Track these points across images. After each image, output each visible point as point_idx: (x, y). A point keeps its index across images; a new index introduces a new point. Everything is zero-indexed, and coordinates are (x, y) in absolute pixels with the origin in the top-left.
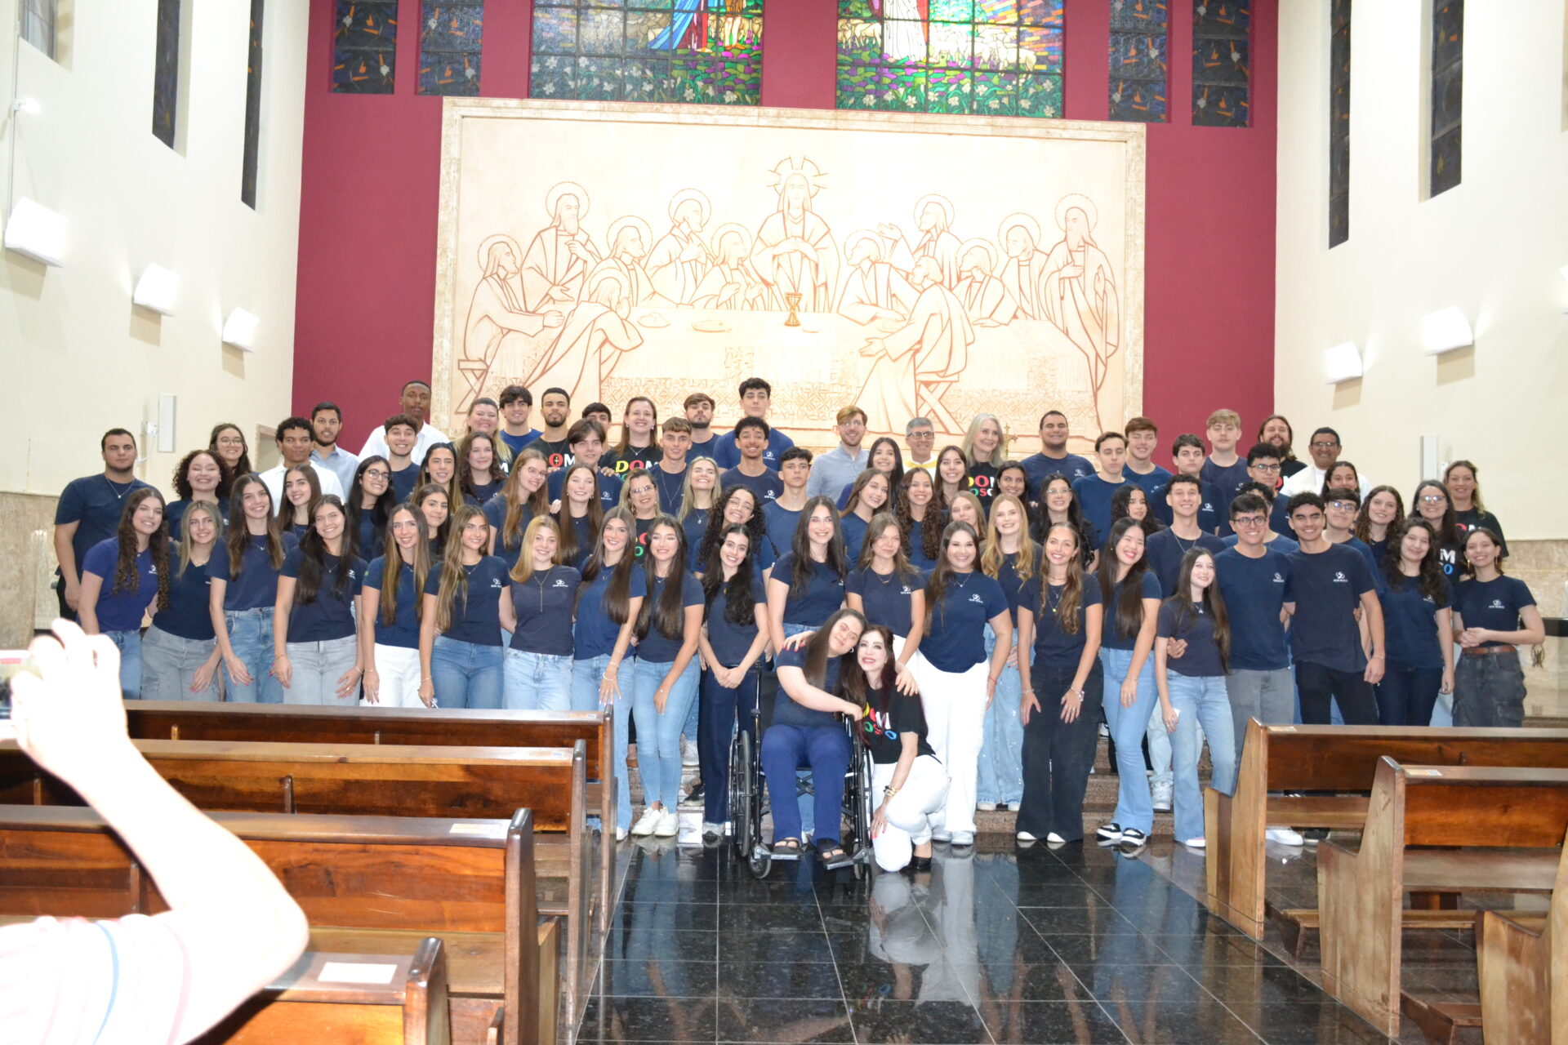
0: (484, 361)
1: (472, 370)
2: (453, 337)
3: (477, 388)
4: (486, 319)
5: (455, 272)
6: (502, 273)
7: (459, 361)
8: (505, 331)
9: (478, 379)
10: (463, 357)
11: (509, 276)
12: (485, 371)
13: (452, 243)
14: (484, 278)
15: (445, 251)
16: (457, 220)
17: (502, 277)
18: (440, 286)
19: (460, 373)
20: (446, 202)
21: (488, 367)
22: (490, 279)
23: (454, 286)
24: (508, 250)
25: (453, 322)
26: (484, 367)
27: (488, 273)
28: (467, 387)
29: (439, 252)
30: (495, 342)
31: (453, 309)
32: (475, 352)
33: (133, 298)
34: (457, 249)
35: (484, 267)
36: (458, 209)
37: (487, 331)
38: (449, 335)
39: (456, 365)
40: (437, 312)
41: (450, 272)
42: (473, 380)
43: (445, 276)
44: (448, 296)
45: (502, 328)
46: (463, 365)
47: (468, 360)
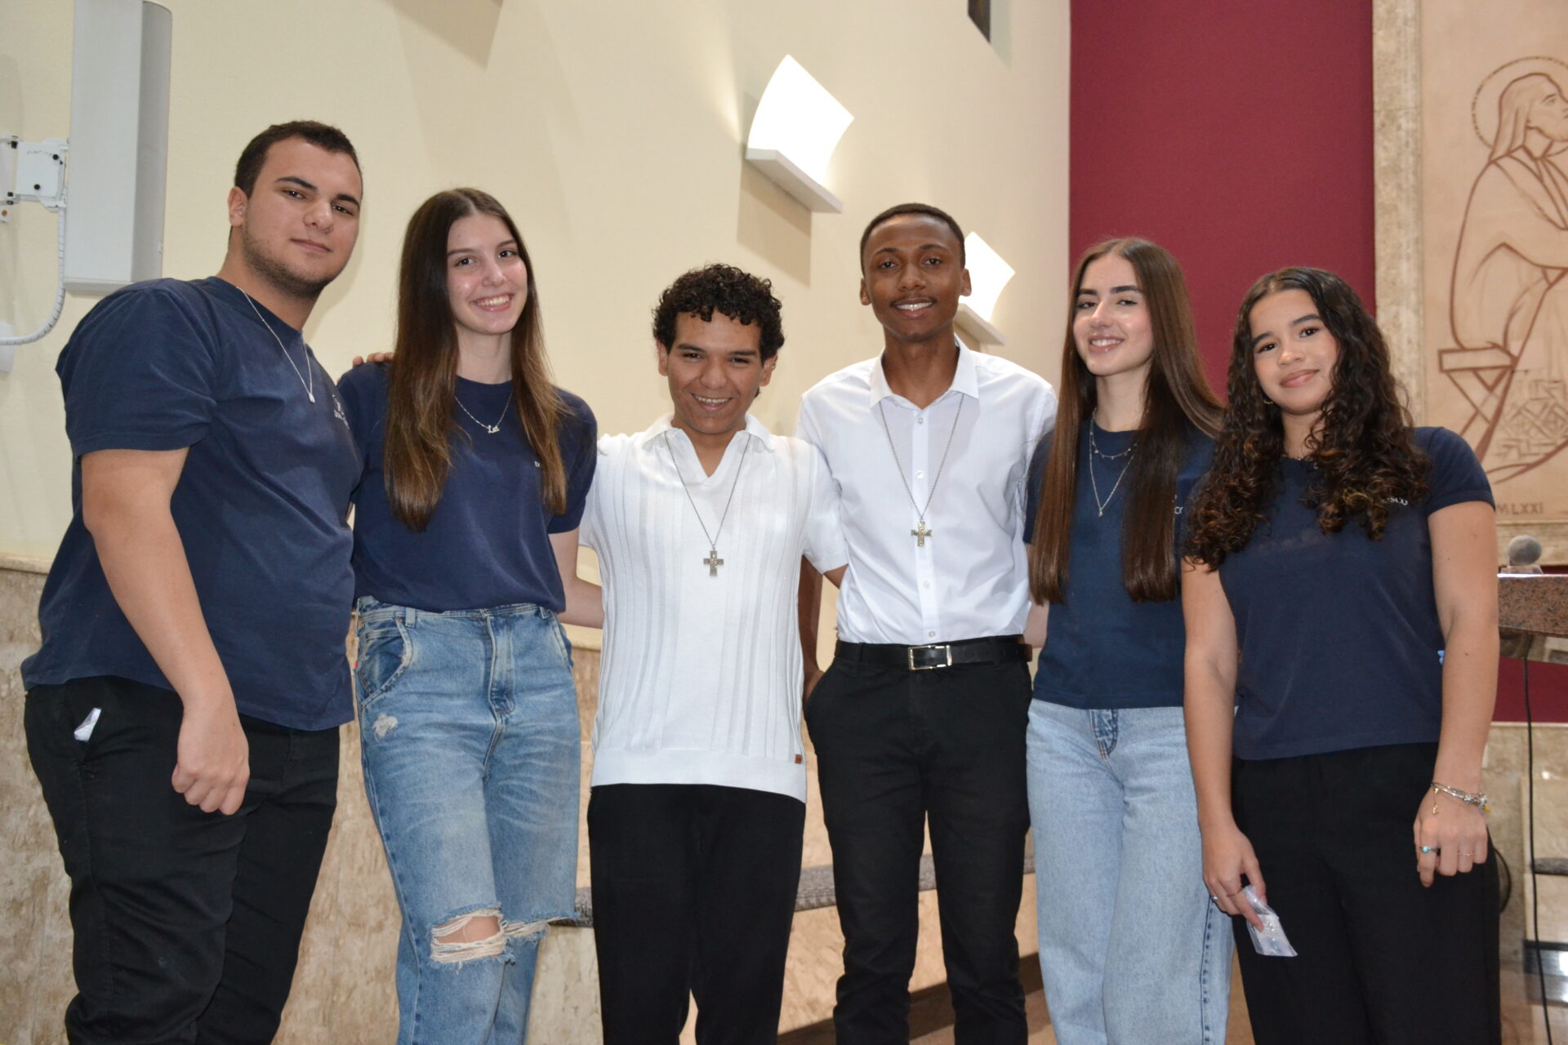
0: (1504, 349)
1: (1475, 371)
2: (1422, 302)
3: (1489, 411)
4: (1502, 256)
5: (1419, 157)
6: (1537, 144)
7: (1441, 353)
8: (1553, 275)
9: (1491, 389)
10: (1452, 344)
11: (1557, 147)
12: (1511, 369)
13: (1409, 96)
14: (1492, 162)
15: (1392, 117)
16: (1418, 44)
17: (1537, 153)
18: (1385, 192)
19: (1444, 377)
20: (1390, 11)
21: (1515, 360)
22: (1506, 163)
23: (1419, 190)
24: (1549, 89)
25: (1421, 268)
26: (1506, 361)
27: (1501, 151)
28: (1467, 410)
29: (1378, 120)
30: (1529, 301)
31: (1419, 241)
32: (1480, 327)
33: (744, 148)
34: (1419, 107)
35: (1490, 138)
36: (1419, 20)
37: (1506, 277)
38: (1413, 298)
39: (1433, 364)
40: (1382, 251)
41: (1408, 161)
42: (1477, 393)
43: (1395, 170)
44: (1406, 211)
45: (1544, 268)
46: (1451, 361)
47: (1462, 349)
